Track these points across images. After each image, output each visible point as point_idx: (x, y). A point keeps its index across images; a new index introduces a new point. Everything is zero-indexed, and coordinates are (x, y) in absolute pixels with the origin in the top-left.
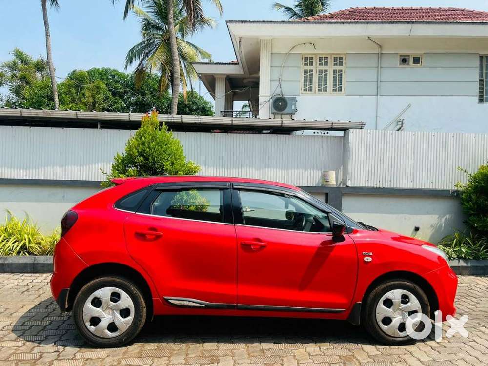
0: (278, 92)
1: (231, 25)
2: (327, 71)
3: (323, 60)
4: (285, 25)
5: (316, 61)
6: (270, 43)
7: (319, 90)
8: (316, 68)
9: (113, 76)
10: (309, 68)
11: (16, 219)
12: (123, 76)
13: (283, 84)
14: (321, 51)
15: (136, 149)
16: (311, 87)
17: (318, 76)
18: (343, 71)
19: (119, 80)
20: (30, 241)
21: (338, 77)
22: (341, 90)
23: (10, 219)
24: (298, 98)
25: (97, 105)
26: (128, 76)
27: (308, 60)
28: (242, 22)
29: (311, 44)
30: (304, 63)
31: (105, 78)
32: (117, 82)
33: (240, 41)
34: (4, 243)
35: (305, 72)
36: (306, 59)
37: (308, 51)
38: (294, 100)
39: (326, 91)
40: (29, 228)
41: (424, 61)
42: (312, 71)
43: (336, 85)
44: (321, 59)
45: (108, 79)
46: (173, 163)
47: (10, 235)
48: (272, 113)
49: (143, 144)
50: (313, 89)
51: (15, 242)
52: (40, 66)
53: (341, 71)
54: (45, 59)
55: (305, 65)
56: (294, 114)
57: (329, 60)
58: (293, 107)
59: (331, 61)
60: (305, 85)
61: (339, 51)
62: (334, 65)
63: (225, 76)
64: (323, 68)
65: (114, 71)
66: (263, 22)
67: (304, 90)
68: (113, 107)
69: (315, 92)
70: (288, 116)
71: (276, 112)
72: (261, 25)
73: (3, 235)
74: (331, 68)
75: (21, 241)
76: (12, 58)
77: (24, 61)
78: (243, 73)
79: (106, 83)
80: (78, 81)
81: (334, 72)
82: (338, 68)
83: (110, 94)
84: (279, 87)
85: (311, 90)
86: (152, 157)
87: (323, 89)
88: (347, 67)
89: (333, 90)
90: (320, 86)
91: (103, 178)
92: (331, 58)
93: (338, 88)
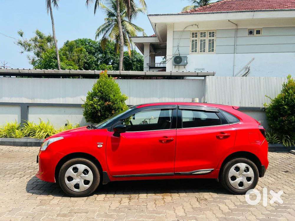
0: (177, 53)
1: (150, 17)
2: (205, 40)
3: (203, 34)
4: (180, 16)
5: (199, 35)
6: (173, 25)
7: (200, 51)
8: (199, 39)
9: (89, 43)
10: (195, 39)
11: (44, 122)
12: (94, 43)
13: (180, 48)
14: (201, 29)
15: (97, 89)
16: (196, 50)
17: (200, 43)
18: (215, 40)
19: (92, 45)
20: (50, 132)
21: (212, 43)
22: (213, 51)
23: (41, 122)
24: (188, 56)
25: (80, 61)
26: (97, 42)
27: (194, 35)
28: (156, 15)
29: (196, 25)
30: (192, 36)
31: (84, 44)
32: (91, 46)
33: (155, 26)
34: (39, 133)
35: (192, 41)
36: (193, 34)
37: (194, 29)
38: (186, 57)
39: (205, 51)
40: (50, 126)
41: (262, 33)
42: (196, 40)
43: (210, 48)
44: (201, 33)
45: (86, 44)
46: (114, 96)
47: (42, 129)
48: (174, 65)
49: (101, 86)
50: (197, 51)
51: (44, 133)
52: (49, 40)
53: (213, 40)
54: (52, 36)
55: (192, 37)
56: (186, 65)
57: (206, 34)
58: (185, 61)
59: (207, 34)
60: (192, 49)
61: (212, 29)
63: (150, 43)
64: (203, 38)
65: (90, 40)
66: (168, 15)
67: (192, 52)
68: (89, 61)
69: (198, 53)
70: (183, 66)
71: (176, 64)
72: (167, 16)
73: (38, 129)
74: (207, 39)
75: (46, 133)
76: (34, 35)
77: (41, 37)
78: (159, 41)
79: (85, 47)
80: (70, 47)
81: (209, 41)
82: (212, 38)
83: (87, 54)
84: (178, 51)
85: (196, 51)
86: (105, 93)
87: (203, 50)
88: (217, 38)
89: (209, 51)
90: (201, 49)
91: (83, 103)
93: (211, 50)
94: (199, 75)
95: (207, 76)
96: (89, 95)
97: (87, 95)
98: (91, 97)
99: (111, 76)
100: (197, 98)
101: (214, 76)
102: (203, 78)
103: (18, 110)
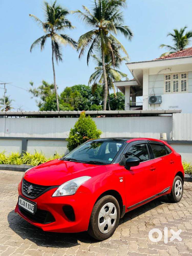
0: (152, 93)
1: (128, 65)
2: (178, 81)
3: (176, 76)
4: (153, 62)
5: (172, 77)
6: (148, 70)
7: (174, 91)
8: (172, 80)
9: (83, 88)
10: (168, 80)
11: (38, 153)
12: (88, 87)
13: (155, 89)
14: (173, 72)
15: (78, 126)
17: (173, 84)
18: (187, 81)
20: (42, 161)
21: (184, 85)
22: (186, 90)
23: (36, 152)
24: (162, 96)
25: (76, 102)
26: (90, 87)
27: (168, 77)
28: (133, 63)
29: (169, 69)
30: (165, 78)
31: (80, 89)
32: (85, 90)
33: (133, 72)
34: (34, 161)
35: (166, 83)
36: (166, 77)
37: (167, 72)
38: (160, 97)
39: (178, 91)
40: (42, 156)
42: (170, 82)
43: (183, 88)
44: (174, 76)
45: (81, 89)
46: (90, 131)
47: (36, 158)
48: (149, 104)
50: (171, 91)
51: (37, 161)
52: (52, 87)
53: (186, 81)
54: (54, 84)
55: (166, 79)
56: (161, 104)
57: (179, 76)
58: (160, 101)
59: (180, 76)
60: (166, 89)
61: (184, 71)
62: (182, 78)
63: (130, 87)
64: (176, 80)
65: (84, 85)
66: (143, 62)
67: (166, 92)
68: (83, 102)
69: (172, 92)
70: (158, 105)
71: (151, 103)
72: (142, 63)
73: (33, 158)
74: (180, 80)
75: (39, 161)
76: (41, 84)
77: (46, 85)
78: (138, 84)
79: (80, 91)
80: (67, 92)
81: (182, 82)
82: (184, 79)
83: (82, 96)
84: (153, 91)
85: (169, 91)
86: (83, 129)
87: (176, 90)
88: (189, 79)
89: (182, 91)
90: (174, 89)
91: (68, 137)
92: (180, 75)
93: (184, 89)
94: (166, 112)
95: (174, 113)
96: (71, 131)
97: (70, 131)
98: (73, 132)
99: (89, 115)
100: (166, 133)
101: (180, 113)
102: (171, 115)
103: (20, 143)
